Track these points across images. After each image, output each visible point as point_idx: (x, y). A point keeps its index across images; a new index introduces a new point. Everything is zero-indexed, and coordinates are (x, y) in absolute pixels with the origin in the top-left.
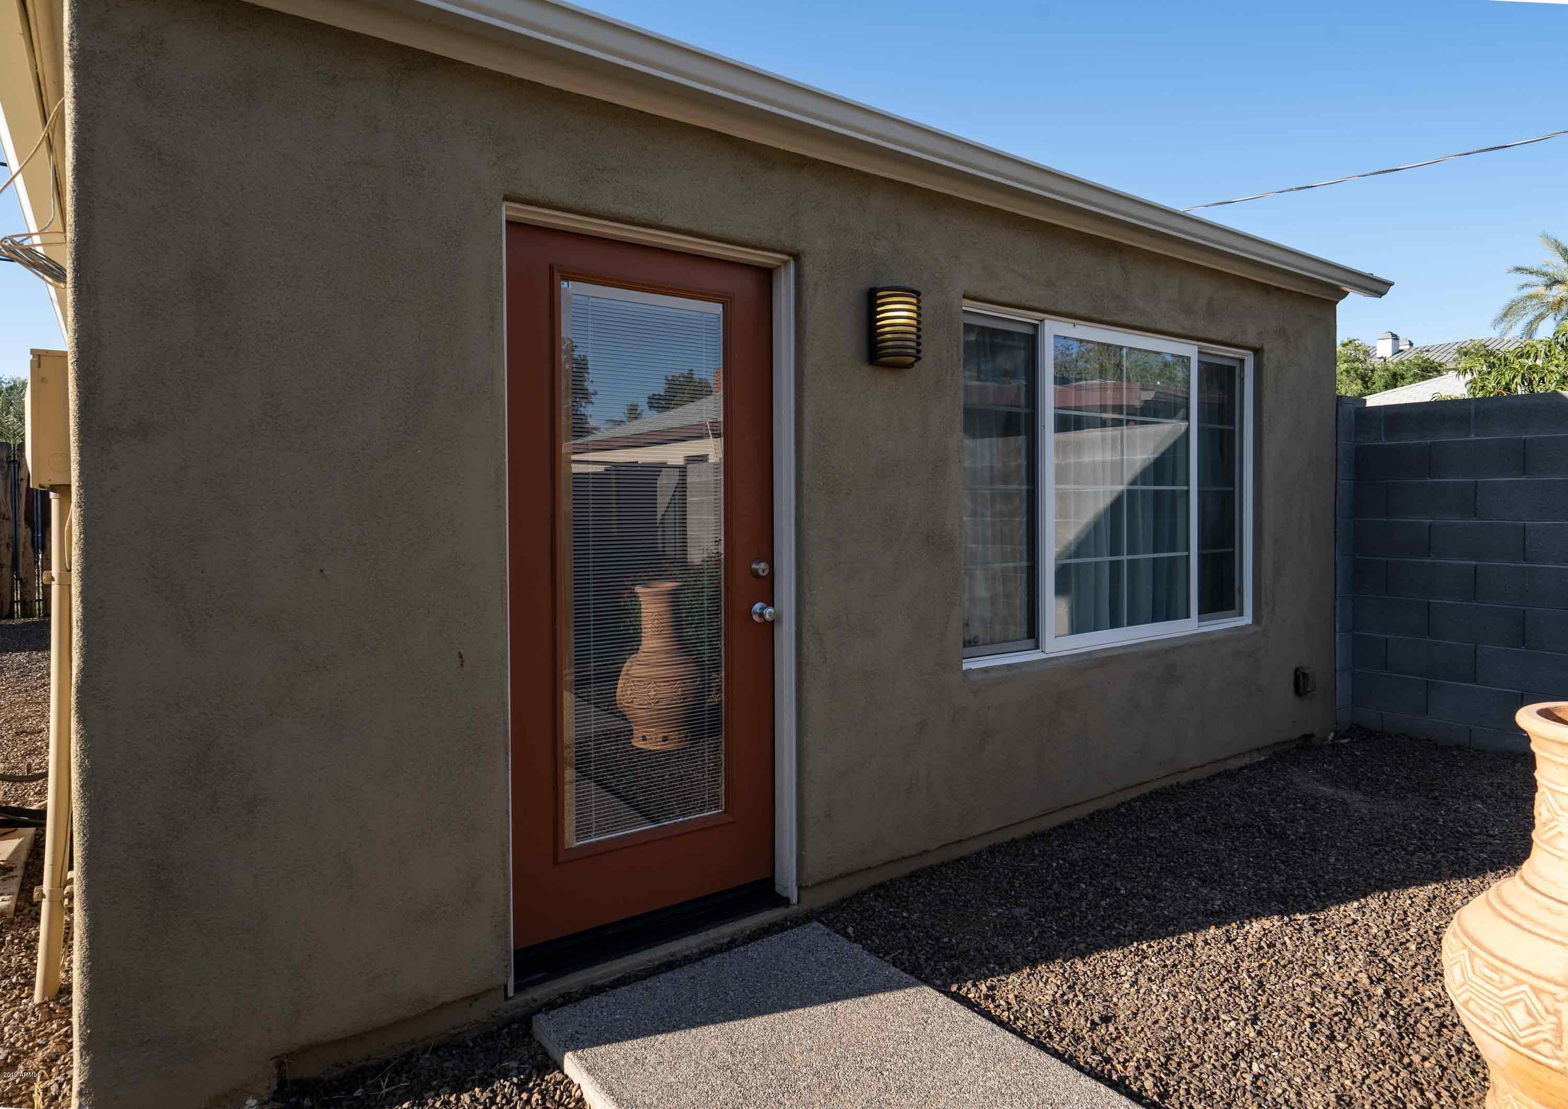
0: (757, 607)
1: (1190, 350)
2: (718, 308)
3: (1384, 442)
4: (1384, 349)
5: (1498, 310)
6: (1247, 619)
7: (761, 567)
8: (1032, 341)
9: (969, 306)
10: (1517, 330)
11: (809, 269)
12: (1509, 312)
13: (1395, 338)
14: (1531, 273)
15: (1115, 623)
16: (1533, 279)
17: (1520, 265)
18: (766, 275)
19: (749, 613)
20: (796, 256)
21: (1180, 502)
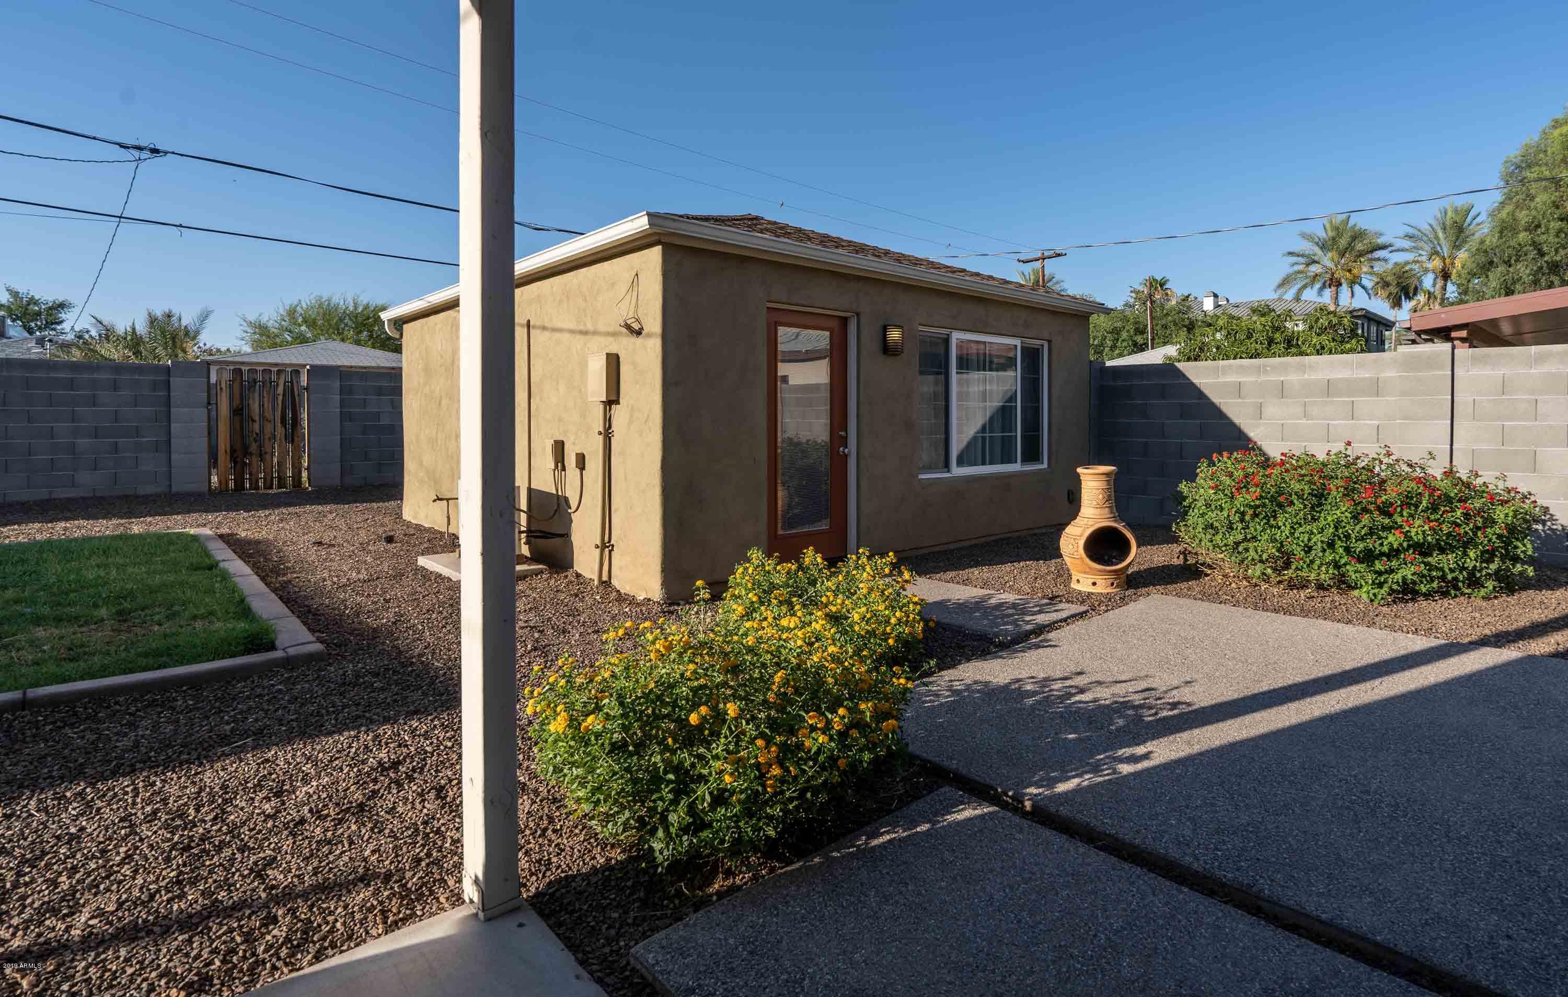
0: (841, 449)
1: (1017, 342)
2: (827, 333)
3: (1111, 383)
4: (1208, 304)
5: (1278, 280)
6: (1045, 466)
7: (843, 433)
8: (947, 341)
9: (921, 328)
10: (1290, 295)
11: (863, 319)
12: (1285, 282)
13: (1216, 296)
14: (1298, 256)
15: (984, 463)
16: (1301, 260)
17: (1291, 251)
18: (844, 321)
19: (838, 452)
20: (858, 315)
21: (1013, 411)
